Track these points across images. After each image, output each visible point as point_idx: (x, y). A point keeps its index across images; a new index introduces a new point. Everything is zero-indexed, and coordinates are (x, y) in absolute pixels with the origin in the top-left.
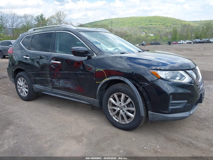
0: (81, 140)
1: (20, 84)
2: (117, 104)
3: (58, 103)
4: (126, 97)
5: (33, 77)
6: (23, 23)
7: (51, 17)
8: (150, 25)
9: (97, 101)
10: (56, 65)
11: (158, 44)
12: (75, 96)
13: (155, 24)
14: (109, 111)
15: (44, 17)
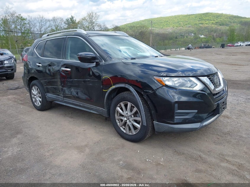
0: (83, 150)
1: (34, 93)
2: (124, 113)
3: (72, 113)
4: (132, 106)
5: (46, 85)
6: (51, 26)
7: (83, 19)
8: (200, 24)
9: (105, 110)
10: (66, 72)
11: (209, 47)
12: (85, 106)
13: (206, 22)
14: (117, 121)
15: (74, 19)
